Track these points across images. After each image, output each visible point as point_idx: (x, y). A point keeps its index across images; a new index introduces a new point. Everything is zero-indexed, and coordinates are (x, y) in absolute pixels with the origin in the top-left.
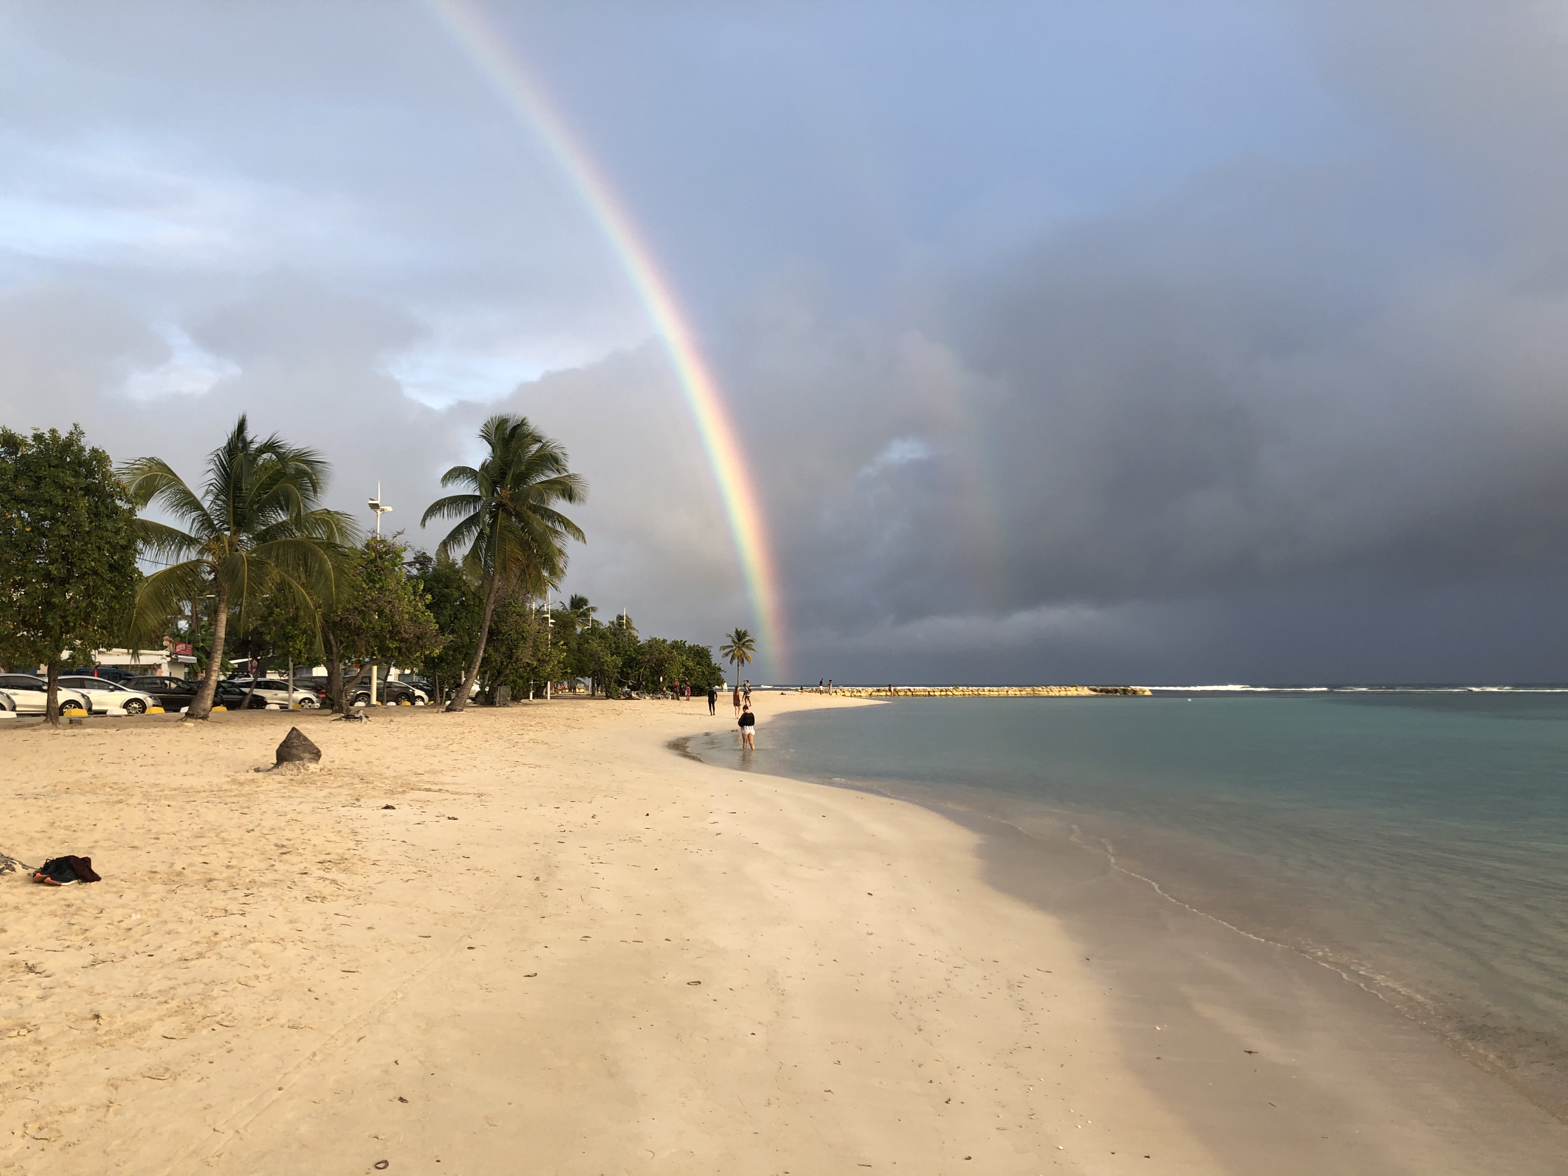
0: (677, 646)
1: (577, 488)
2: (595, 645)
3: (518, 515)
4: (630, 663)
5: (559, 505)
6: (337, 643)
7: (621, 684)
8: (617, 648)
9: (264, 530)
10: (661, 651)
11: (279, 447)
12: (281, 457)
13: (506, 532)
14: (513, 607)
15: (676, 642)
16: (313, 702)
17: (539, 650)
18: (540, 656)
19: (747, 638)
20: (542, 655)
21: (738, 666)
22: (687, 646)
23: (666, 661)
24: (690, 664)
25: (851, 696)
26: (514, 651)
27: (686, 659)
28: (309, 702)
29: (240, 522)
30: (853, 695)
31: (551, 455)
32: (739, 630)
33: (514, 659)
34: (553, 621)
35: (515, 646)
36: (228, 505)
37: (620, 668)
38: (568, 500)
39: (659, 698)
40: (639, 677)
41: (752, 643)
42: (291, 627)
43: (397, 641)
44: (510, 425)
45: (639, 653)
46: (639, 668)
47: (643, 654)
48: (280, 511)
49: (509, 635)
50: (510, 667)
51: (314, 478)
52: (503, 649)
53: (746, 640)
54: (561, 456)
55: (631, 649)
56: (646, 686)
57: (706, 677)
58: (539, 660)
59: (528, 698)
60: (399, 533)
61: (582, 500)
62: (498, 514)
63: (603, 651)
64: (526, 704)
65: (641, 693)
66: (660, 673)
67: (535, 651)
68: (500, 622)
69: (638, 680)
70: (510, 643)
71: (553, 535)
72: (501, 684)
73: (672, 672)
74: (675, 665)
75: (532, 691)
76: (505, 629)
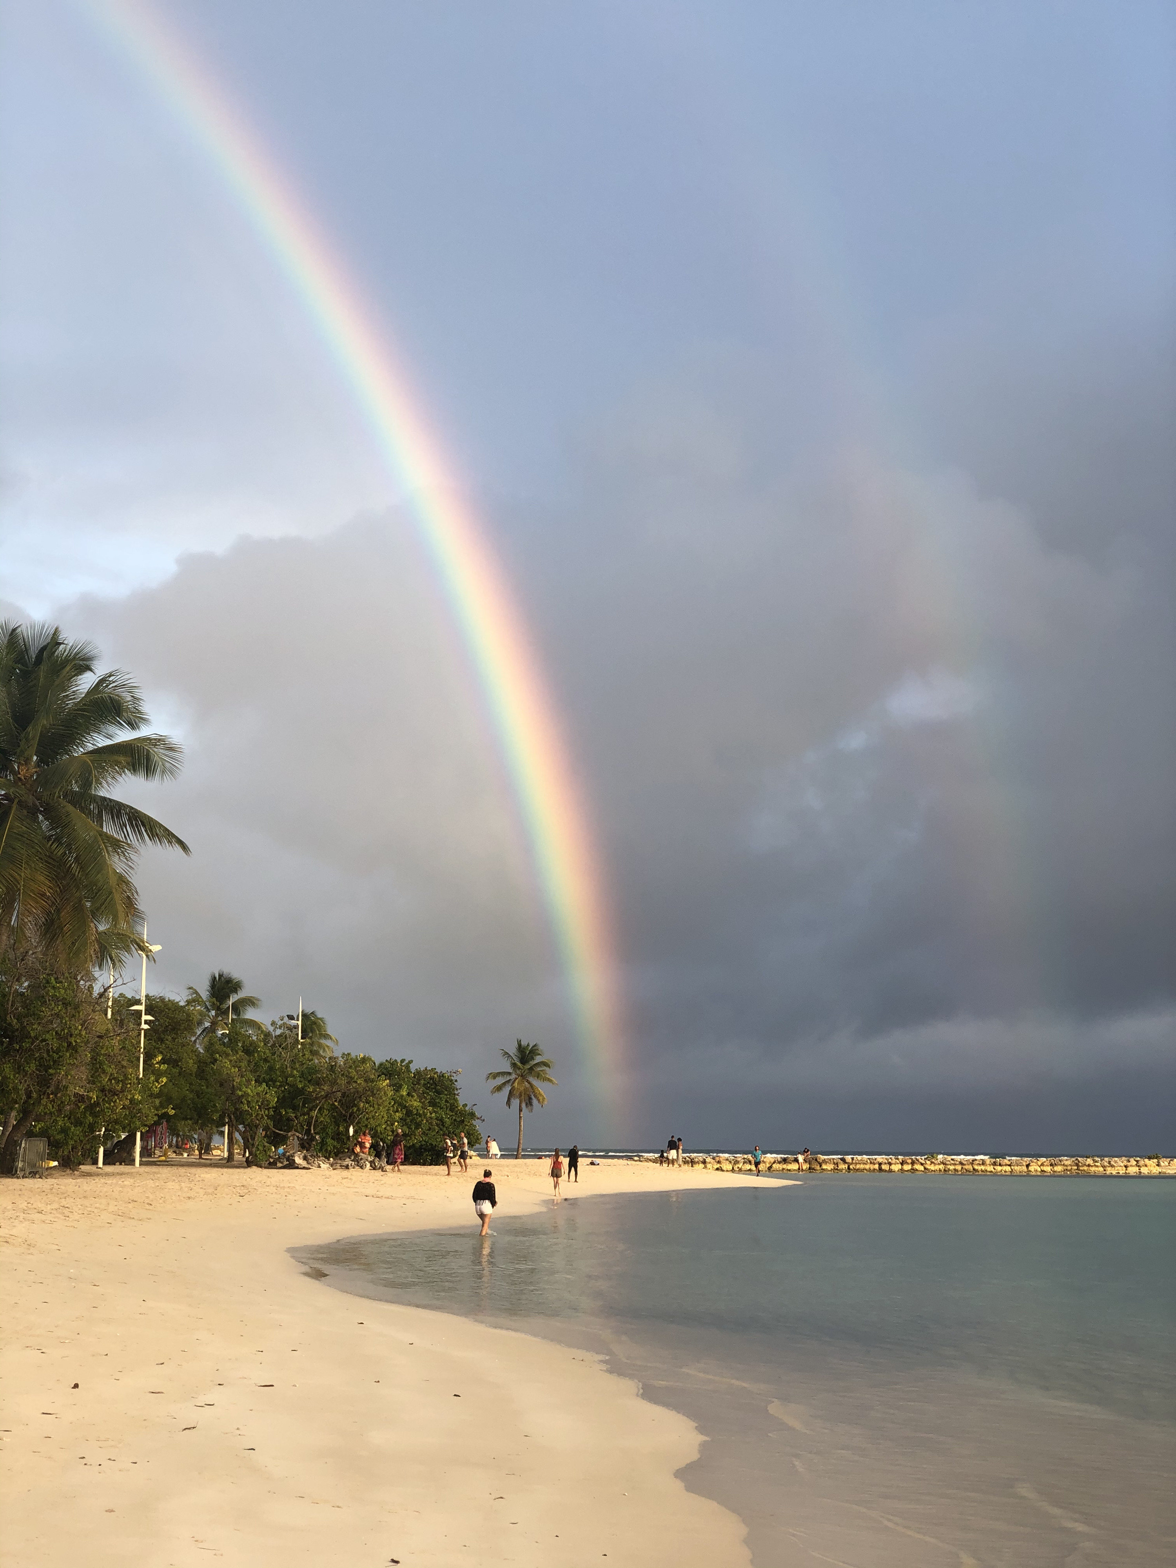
0: (390, 1070)
1: (164, 756)
2: (227, 1066)
3: (50, 812)
4: (293, 1099)
7: (277, 1140)
8: (271, 1070)
14: (54, 988)
15: (393, 1063)
17: (104, 1072)
18: (104, 1083)
19: (538, 1059)
20: (110, 1080)
21: (521, 1110)
22: (413, 1070)
23: (360, 1097)
26: (51, 1071)
27: (408, 1094)
30: (736, 1168)
31: (114, 701)
32: (524, 1043)
33: (52, 1088)
34: (149, 1018)
35: (54, 1062)
37: (276, 1109)
38: (143, 781)
39: (347, 1167)
40: (309, 1125)
41: (547, 1069)
44: (34, 644)
45: (309, 1081)
46: (311, 1110)
47: (318, 1083)
49: (43, 1040)
50: (44, 1102)
52: (32, 1067)
53: (536, 1062)
56: (323, 1143)
58: (103, 1091)
59: (95, 1162)
63: (242, 1077)
64: (89, 1174)
65: (311, 1156)
66: (349, 1119)
67: (97, 1071)
68: (26, 1016)
69: (308, 1132)
70: (45, 1055)
71: (110, 849)
72: (30, 1134)
73: (373, 1117)
74: (379, 1105)
75: (101, 1150)
76: (35, 1029)
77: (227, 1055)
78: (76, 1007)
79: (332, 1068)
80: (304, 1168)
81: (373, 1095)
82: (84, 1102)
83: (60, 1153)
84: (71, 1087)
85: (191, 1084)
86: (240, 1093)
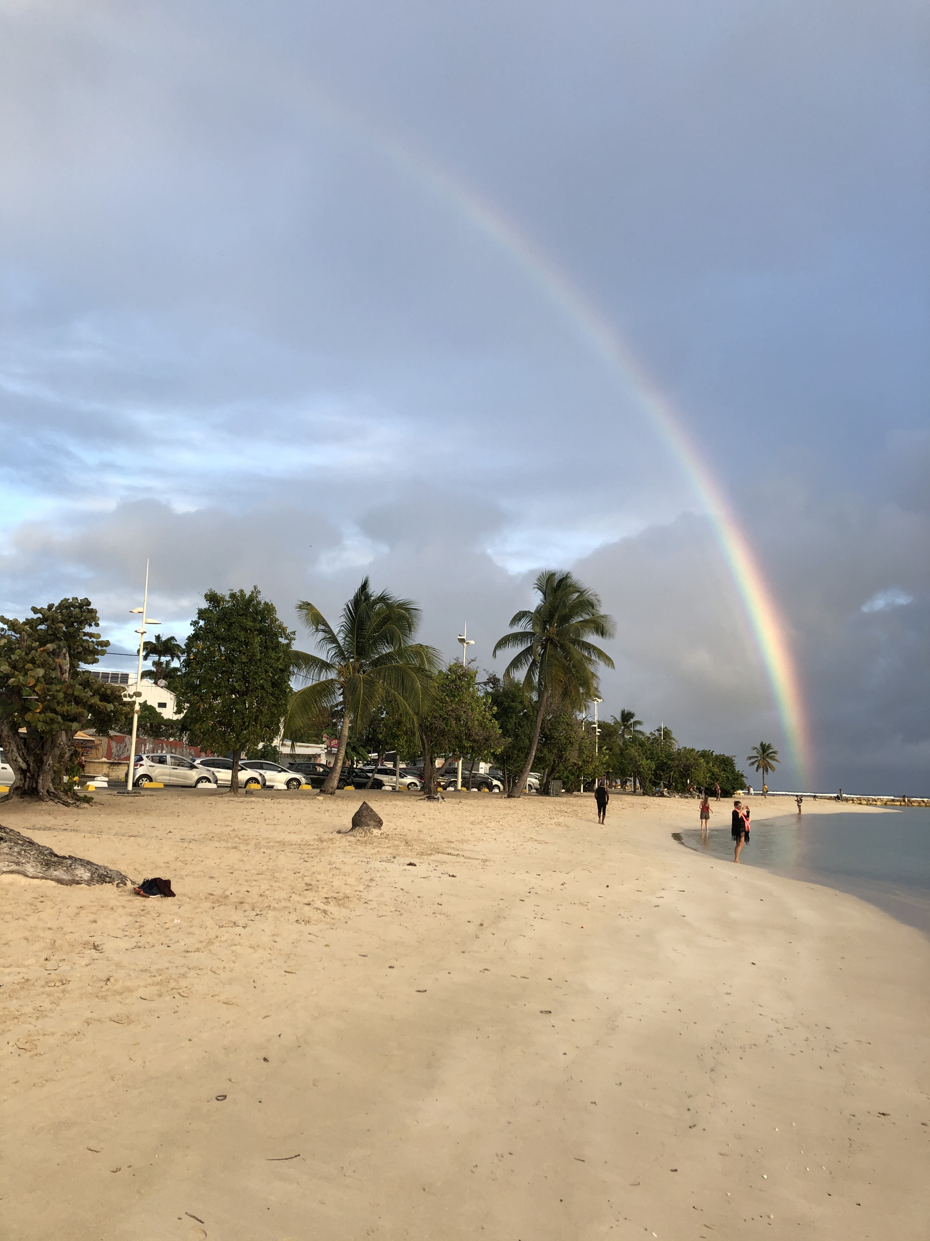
0: (705, 755)
1: (607, 626)
2: (633, 751)
3: (562, 647)
4: (662, 767)
5: (592, 639)
6: (428, 742)
7: (656, 784)
8: (652, 754)
9: (377, 658)
10: (688, 758)
11: (388, 599)
12: (389, 606)
13: (553, 660)
14: (563, 718)
15: (705, 751)
16: (417, 786)
17: (584, 753)
18: (584, 758)
19: (771, 751)
20: (586, 757)
21: (763, 774)
22: (714, 755)
23: (692, 767)
24: (716, 770)
25: (867, 804)
26: (563, 752)
27: (713, 766)
28: (414, 786)
29: (361, 651)
31: (588, 601)
32: (764, 743)
33: (564, 760)
34: (600, 730)
35: (564, 748)
36: (353, 641)
37: (654, 771)
38: (600, 636)
39: (687, 797)
40: (670, 778)
41: (775, 755)
42: (396, 729)
43: (471, 741)
44: (557, 578)
45: (669, 759)
46: (670, 772)
47: (672, 760)
48: (386, 644)
49: (559, 740)
50: (560, 765)
51: (410, 621)
52: (555, 751)
54: (596, 602)
55: (663, 755)
56: (676, 787)
57: (731, 781)
58: (584, 761)
59: (579, 790)
60: (473, 661)
61: (611, 636)
62: (547, 645)
63: (640, 756)
64: (578, 796)
65: (671, 792)
66: (688, 776)
67: (581, 753)
68: (553, 729)
69: (669, 781)
70: (560, 746)
71: (588, 662)
72: (554, 779)
73: (698, 776)
74: (700, 770)
75: (582, 786)
76: (556, 735)
77: (633, 747)
78: (572, 726)
79: (679, 754)
80: (668, 797)
81: (698, 766)
82: (576, 765)
83: (566, 787)
84: (571, 759)
85: (618, 759)
86: (639, 764)
